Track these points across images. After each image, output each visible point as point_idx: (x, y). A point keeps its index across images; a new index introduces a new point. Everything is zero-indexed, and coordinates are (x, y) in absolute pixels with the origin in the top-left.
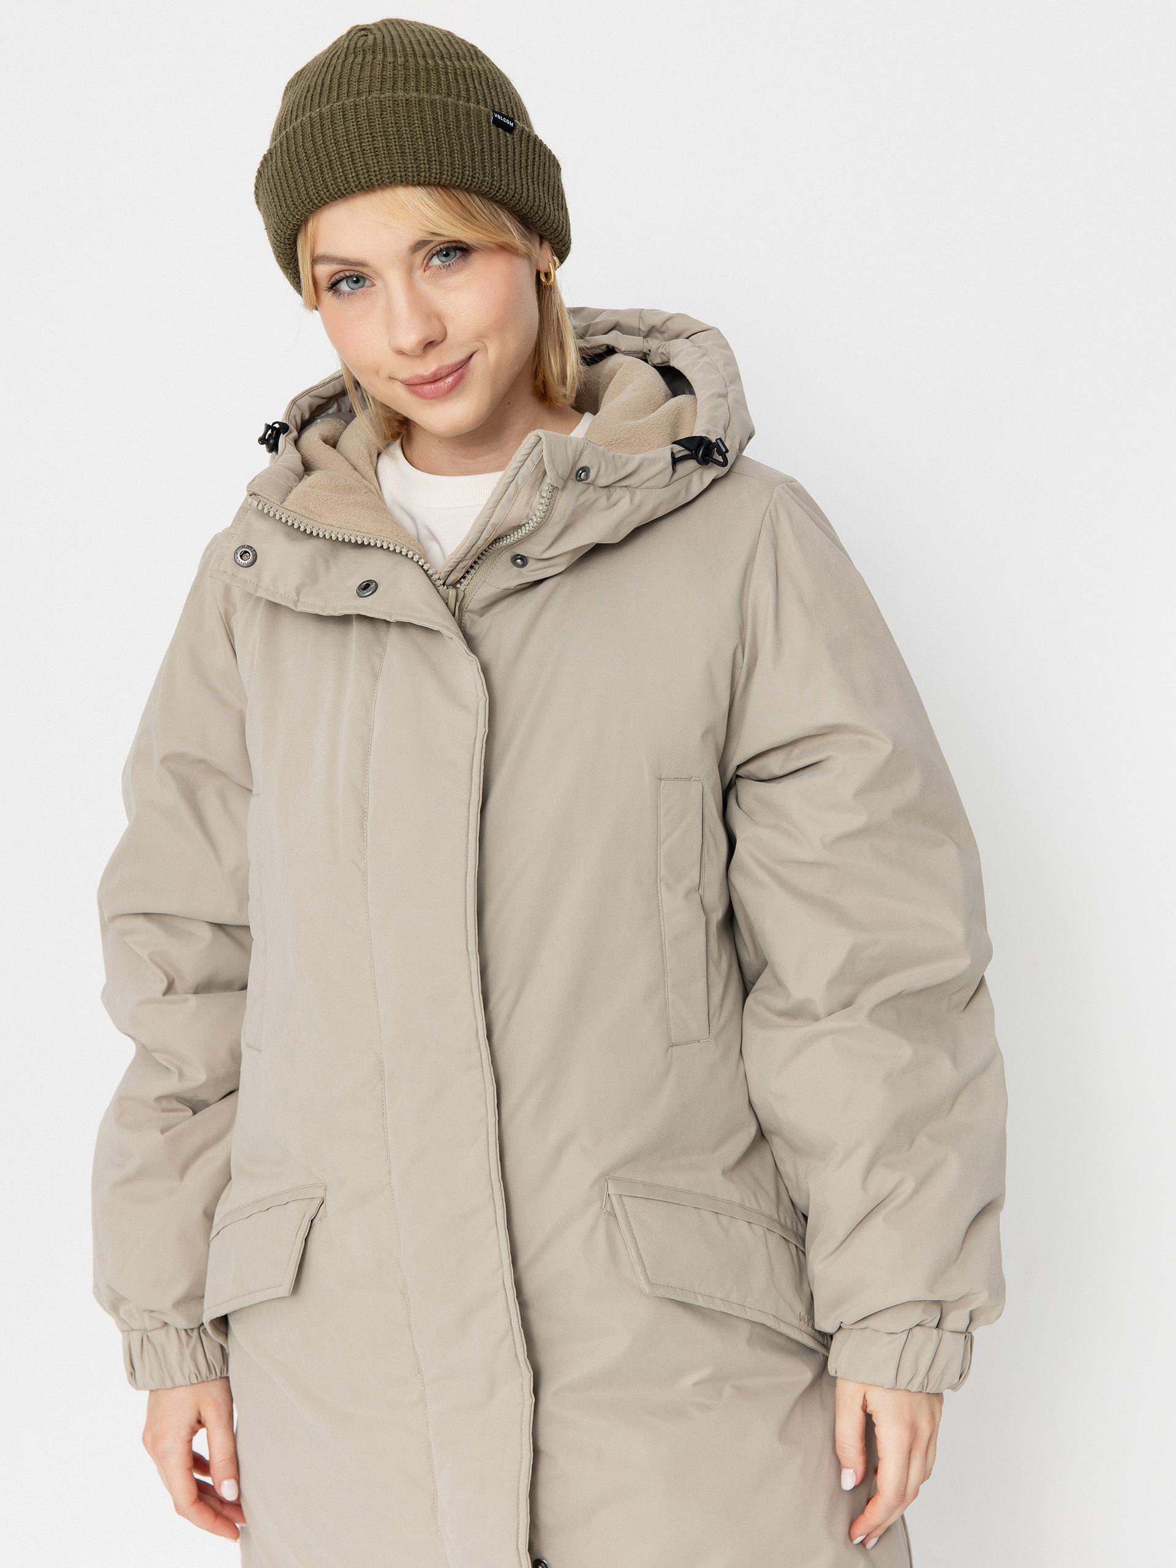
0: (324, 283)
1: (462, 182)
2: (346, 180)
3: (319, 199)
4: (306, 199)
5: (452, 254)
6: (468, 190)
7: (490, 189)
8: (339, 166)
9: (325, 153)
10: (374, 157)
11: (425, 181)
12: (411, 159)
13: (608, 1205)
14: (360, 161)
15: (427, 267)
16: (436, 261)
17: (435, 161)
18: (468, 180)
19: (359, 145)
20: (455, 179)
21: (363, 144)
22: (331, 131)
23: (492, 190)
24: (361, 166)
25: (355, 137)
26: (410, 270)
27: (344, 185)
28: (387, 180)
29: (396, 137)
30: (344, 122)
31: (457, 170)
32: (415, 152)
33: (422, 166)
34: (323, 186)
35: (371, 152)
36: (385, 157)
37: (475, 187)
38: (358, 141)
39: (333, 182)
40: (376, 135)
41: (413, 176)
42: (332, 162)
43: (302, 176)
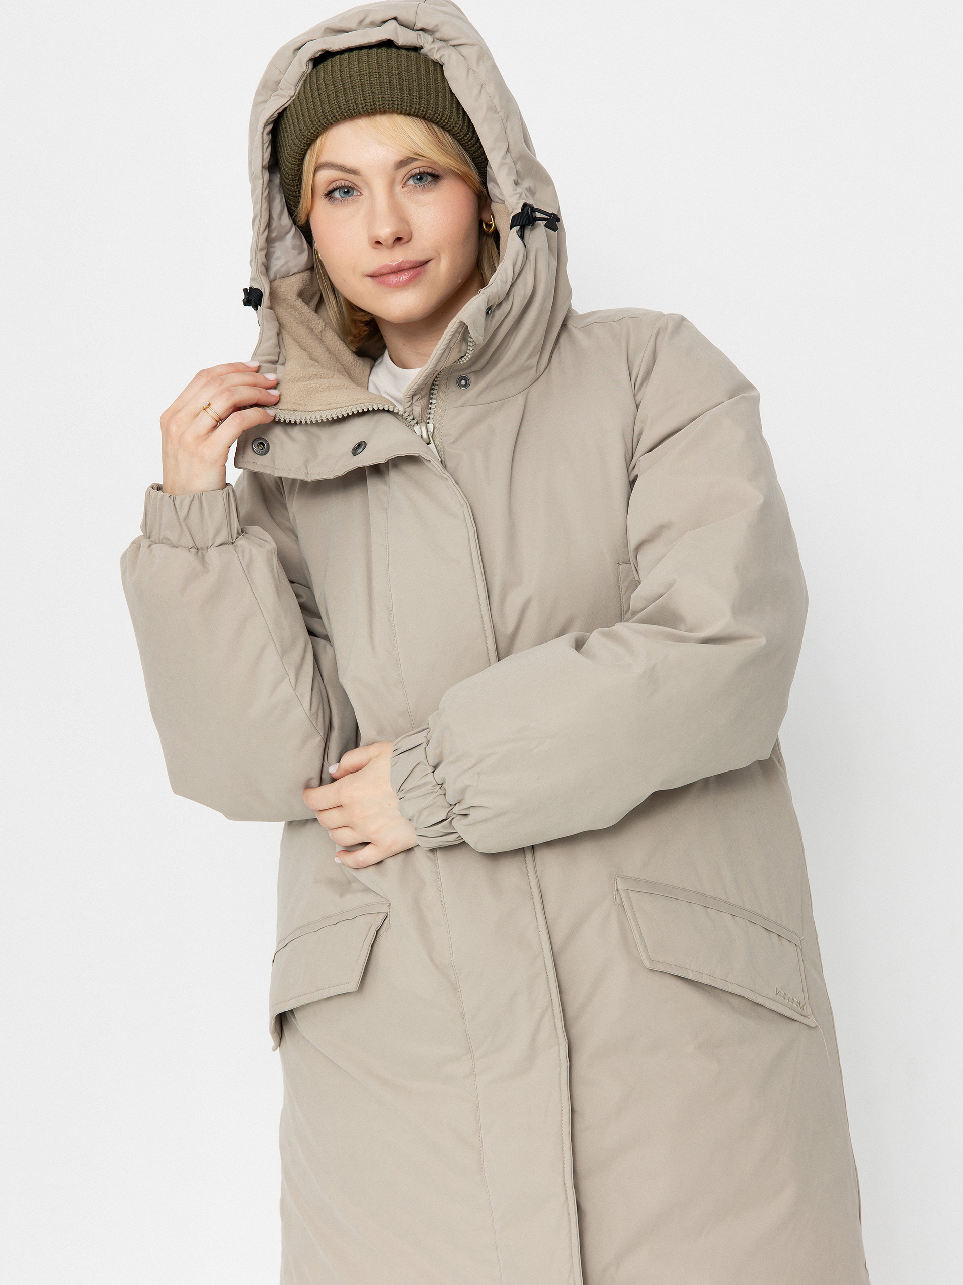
0: (321, 189)
1: (441, 119)
2: (355, 102)
3: (332, 116)
4: (322, 116)
5: (425, 178)
6: (443, 128)
7: (461, 131)
8: (351, 93)
9: (341, 83)
10: (378, 89)
11: (414, 112)
12: (407, 94)
13: (618, 899)
14: (368, 90)
15: (404, 185)
16: (411, 182)
17: (425, 98)
18: (446, 119)
19: (368, 79)
20: (437, 115)
21: (371, 79)
22: (347, 68)
23: (462, 133)
24: (368, 93)
25: (366, 73)
26: (392, 184)
27: (353, 106)
28: (387, 106)
29: (397, 77)
30: (358, 63)
31: (440, 109)
32: (410, 90)
33: (415, 100)
34: (337, 106)
35: (377, 85)
36: (387, 90)
37: (450, 126)
38: (368, 77)
39: (345, 103)
40: (382, 74)
41: (407, 106)
42: (346, 90)
43: (320, 100)
